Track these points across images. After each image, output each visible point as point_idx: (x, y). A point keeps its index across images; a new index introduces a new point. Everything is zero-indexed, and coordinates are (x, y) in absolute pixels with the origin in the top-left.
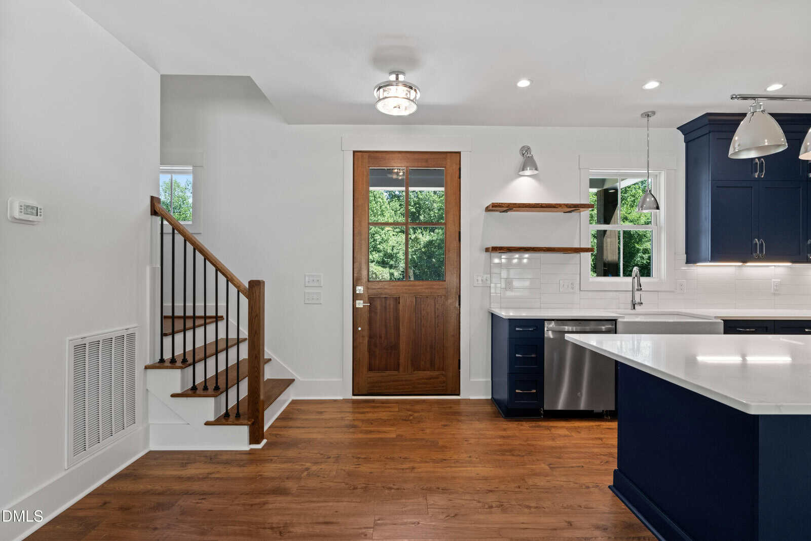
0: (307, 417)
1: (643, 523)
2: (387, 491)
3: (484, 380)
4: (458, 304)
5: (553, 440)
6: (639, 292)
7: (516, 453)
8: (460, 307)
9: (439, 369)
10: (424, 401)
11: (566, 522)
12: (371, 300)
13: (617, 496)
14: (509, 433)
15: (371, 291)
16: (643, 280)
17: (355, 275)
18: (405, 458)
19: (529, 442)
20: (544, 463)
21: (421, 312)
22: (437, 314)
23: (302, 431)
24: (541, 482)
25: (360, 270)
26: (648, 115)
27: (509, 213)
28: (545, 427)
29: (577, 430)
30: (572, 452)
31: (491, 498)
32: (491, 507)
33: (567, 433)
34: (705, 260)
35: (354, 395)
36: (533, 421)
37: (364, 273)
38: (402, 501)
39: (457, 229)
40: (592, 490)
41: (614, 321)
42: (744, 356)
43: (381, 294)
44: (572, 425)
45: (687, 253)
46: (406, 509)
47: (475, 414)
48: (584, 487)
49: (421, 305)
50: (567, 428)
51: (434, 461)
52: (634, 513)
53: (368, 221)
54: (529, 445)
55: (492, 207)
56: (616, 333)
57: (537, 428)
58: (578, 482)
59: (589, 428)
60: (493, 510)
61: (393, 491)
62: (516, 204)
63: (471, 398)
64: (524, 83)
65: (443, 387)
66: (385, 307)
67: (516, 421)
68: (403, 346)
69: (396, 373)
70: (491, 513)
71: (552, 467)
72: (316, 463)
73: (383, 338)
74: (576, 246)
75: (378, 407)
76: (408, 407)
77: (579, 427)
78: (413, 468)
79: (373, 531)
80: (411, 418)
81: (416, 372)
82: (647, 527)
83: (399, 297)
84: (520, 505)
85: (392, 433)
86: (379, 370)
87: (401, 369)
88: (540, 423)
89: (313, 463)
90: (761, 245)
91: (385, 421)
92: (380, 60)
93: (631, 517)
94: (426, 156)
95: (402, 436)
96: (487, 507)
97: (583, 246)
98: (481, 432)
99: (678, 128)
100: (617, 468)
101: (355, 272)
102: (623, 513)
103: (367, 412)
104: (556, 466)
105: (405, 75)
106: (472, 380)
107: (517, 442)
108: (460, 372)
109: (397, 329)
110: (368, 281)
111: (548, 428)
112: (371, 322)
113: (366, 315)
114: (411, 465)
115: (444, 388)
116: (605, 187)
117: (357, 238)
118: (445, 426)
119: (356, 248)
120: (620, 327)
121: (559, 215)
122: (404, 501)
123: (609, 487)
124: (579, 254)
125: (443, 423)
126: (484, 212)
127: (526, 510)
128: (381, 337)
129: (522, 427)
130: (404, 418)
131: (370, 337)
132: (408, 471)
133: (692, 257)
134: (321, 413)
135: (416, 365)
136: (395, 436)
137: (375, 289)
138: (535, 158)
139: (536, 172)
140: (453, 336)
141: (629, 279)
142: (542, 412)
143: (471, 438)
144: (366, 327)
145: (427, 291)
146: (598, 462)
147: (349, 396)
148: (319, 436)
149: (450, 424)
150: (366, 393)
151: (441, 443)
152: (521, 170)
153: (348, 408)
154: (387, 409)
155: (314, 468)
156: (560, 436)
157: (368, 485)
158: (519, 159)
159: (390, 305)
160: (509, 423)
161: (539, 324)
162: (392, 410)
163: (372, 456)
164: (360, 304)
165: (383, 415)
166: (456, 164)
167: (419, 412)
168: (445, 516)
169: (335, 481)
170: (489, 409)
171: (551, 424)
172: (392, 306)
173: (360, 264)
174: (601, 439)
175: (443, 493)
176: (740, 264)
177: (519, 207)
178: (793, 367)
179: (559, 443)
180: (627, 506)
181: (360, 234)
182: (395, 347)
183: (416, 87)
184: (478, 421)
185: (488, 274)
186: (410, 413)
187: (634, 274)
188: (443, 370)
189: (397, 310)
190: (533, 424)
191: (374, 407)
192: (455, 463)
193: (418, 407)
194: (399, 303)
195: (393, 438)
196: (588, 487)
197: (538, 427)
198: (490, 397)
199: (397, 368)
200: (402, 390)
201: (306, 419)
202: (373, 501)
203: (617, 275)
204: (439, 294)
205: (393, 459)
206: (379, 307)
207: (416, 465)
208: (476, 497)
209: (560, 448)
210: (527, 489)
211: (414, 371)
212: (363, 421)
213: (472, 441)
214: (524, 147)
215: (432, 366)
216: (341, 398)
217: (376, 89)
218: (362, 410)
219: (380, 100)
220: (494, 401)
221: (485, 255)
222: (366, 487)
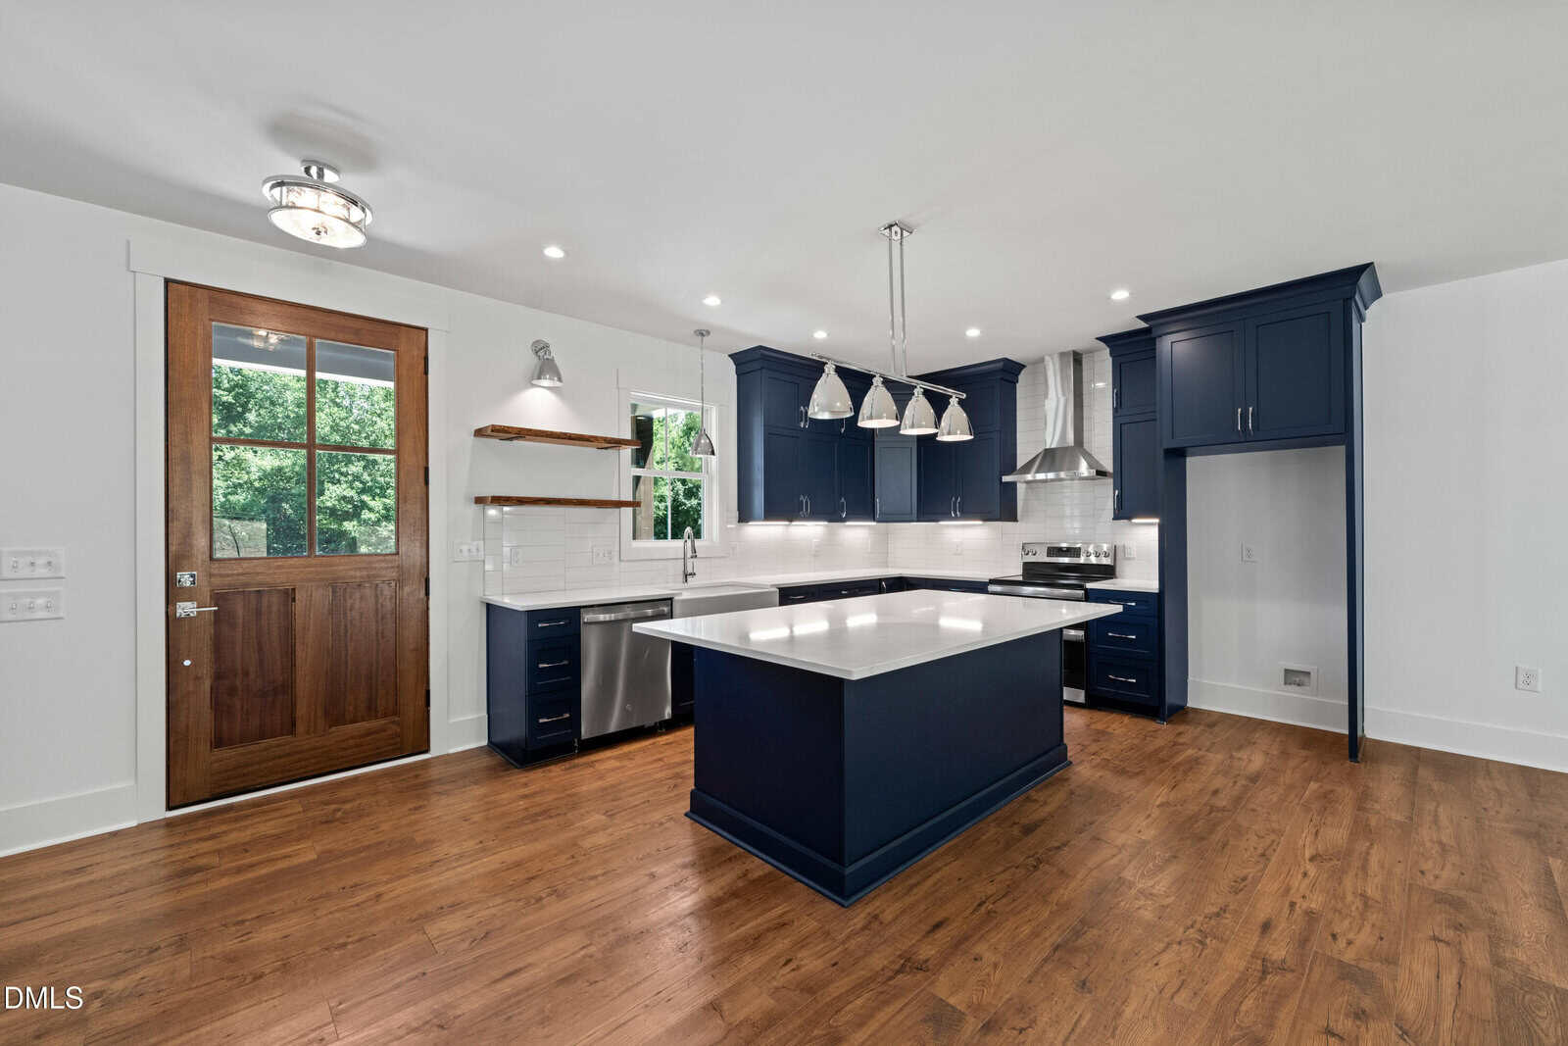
0: (36, 892)
1: (730, 841)
2: (336, 953)
3: (475, 716)
4: (423, 592)
5: (601, 778)
6: (695, 560)
7: (553, 812)
8: (428, 599)
9: (385, 715)
10: (356, 778)
11: (646, 875)
12: (218, 598)
13: (696, 821)
14: (533, 788)
15: (216, 581)
16: (697, 543)
17: (172, 548)
18: (356, 886)
19: (568, 792)
20: (598, 813)
21: (345, 614)
22: (380, 616)
23: (37, 924)
24: (601, 839)
25: (188, 536)
26: (702, 334)
27: (515, 442)
28: (585, 764)
29: (627, 756)
30: (631, 788)
31: (536, 888)
32: (541, 899)
33: (618, 764)
34: (759, 520)
35: (169, 808)
36: (565, 761)
37: (200, 542)
38: (377, 954)
39: (422, 464)
40: (667, 825)
41: (669, 600)
42: (791, 628)
43: (247, 585)
44: (621, 752)
45: (739, 510)
46: (390, 964)
47: (464, 776)
48: (656, 825)
49: (345, 600)
50: (616, 758)
51: (417, 871)
52: (718, 834)
53: (211, 434)
54: (569, 795)
55: (492, 431)
56: (672, 618)
57: (573, 770)
58: (647, 821)
59: (643, 750)
60: (544, 901)
61: (349, 947)
62: (531, 430)
63: (452, 751)
64: (554, 252)
65: (395, 744)
66: (258, 613)
67: (541, 767)
68: (304, 685)
69: (289, 738)
70: (542, 907)
71: (610, 815)
72: (117, 975)
73: (252, 676)
74: (615, 497)
75: (247, 816)
76: (325, 797)
77: (630, 752)
78: (379, 896)
79: (335, 1026)
80: (339, 814)
81: (334, 729)
82: (737, 844)
83: (294, 590)
84: (581, 880)
85: (306, 852)
86: (244, 739)
87: (300, 728)
88: (576, 761)
89: (108, 977)
90: (807, 502)
91: (277, 837)
92: (284, 131)
93: (716, 839)
94: (358, 324)
95: (330, 851)
96: (533, 901)
97: (623, 499)
98: (486, 800)
99: (730, 356)
100: (693, 787)
101: (173, 541)
102: (708, 838)
103: (224, 832)
104: (616, 811)
105: (339, 175)
106: (452, 721)
107: (550, 798)
108: (428, 711)
109: (290, 653)
110: (211, 558)
111: (591, 764)
112: (218, 646)
113: (206, 634)
114: (372, 893)
115: (399, 745)
116: (637, 414)
117: (178, 468)
118: (416, 809)
119: (175, 490)
120: (677, 609)
121: (590, 451)
122: (382, 952)
123: (686, 815)
124: (617, 510)
125: (411, 806)
126: (472, 437)
127: (592, 883)
128: (246, 674)
129: (553, 774)
130: (324, 819)
131: (218, 677)
132: (369, 903)
133: (745, 515)
134: (80, 870)
135: (335, 714)
136: (315, 857)
137: (228, 576)
138: (558, 362)
139: (558, 384)
140: (416, 650)
141: (679, 543)
142: (576, 745)
143: (472, 813)
144: (207, 656)
145: (358, 574)
146: (666, 788)
147: (159, 812)
148: (101, 920)
149: (426, 802)
150: (207, 796)
151: (419, 839)
152: (536, 376)
153: (157, 838)
154: (277, 814)
155: (119, 985)
156: (609, 771)
157: (288, 958)
158: (531, 360)
159: (269, 606)
160: (526, 774)
161: (572, 614)
162: (288, 811)
163: (275, 908)
164: (186, 608)
165: (267, 827)
166: (419, 349)
167: (354, 800)
168: (468, 943)
169: (194, 985)
170: (486, 761)
171: (593, 757)
172: (275, 608)
173: (189, 525)
174: (660, 760)
175: (452, 912)
176: (787, 523)
177: (536, 436)
178: (880, 627)
179: (611, 779)
180: (710, 829)
181: (186, 459)
182: (288, 687)
183: (363, 202)
184: (476, 784)
185: (480, 539)
186: (333, 806)
187: (686, 535)
188: (395, 713)
189: (288, 616)
190: (567, 765)
191: (236, 820)
192: (457, 860)
193: (343, 793)
194: (294, 600)
195: (313, 861)
196: (661, 824)
197: (574, 767)
198: (485, 742)
199: (291, 727)
200: (303, 770)
201: (34, 898)
202: (312, 981)
203: (666, 537)
204: (385, 579)
205: (328, 896)
206: (240, 612)
207: (382, 889)
208: (512, 895)
209: (613, 786)
210: (585, 855)
211: (330, 727)
212: (219, 852)
213: (476, 818)
214: (537, 341)
215: (371, 711)
216: (133, 824)
217: (269, 184)
218: (204, 834)
219: (281, 207)
220: (495, 746)
221: (474, 507)
222: (284, 965)
